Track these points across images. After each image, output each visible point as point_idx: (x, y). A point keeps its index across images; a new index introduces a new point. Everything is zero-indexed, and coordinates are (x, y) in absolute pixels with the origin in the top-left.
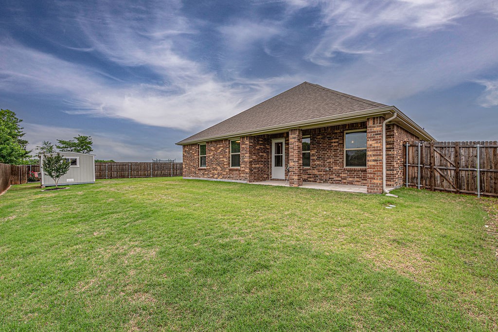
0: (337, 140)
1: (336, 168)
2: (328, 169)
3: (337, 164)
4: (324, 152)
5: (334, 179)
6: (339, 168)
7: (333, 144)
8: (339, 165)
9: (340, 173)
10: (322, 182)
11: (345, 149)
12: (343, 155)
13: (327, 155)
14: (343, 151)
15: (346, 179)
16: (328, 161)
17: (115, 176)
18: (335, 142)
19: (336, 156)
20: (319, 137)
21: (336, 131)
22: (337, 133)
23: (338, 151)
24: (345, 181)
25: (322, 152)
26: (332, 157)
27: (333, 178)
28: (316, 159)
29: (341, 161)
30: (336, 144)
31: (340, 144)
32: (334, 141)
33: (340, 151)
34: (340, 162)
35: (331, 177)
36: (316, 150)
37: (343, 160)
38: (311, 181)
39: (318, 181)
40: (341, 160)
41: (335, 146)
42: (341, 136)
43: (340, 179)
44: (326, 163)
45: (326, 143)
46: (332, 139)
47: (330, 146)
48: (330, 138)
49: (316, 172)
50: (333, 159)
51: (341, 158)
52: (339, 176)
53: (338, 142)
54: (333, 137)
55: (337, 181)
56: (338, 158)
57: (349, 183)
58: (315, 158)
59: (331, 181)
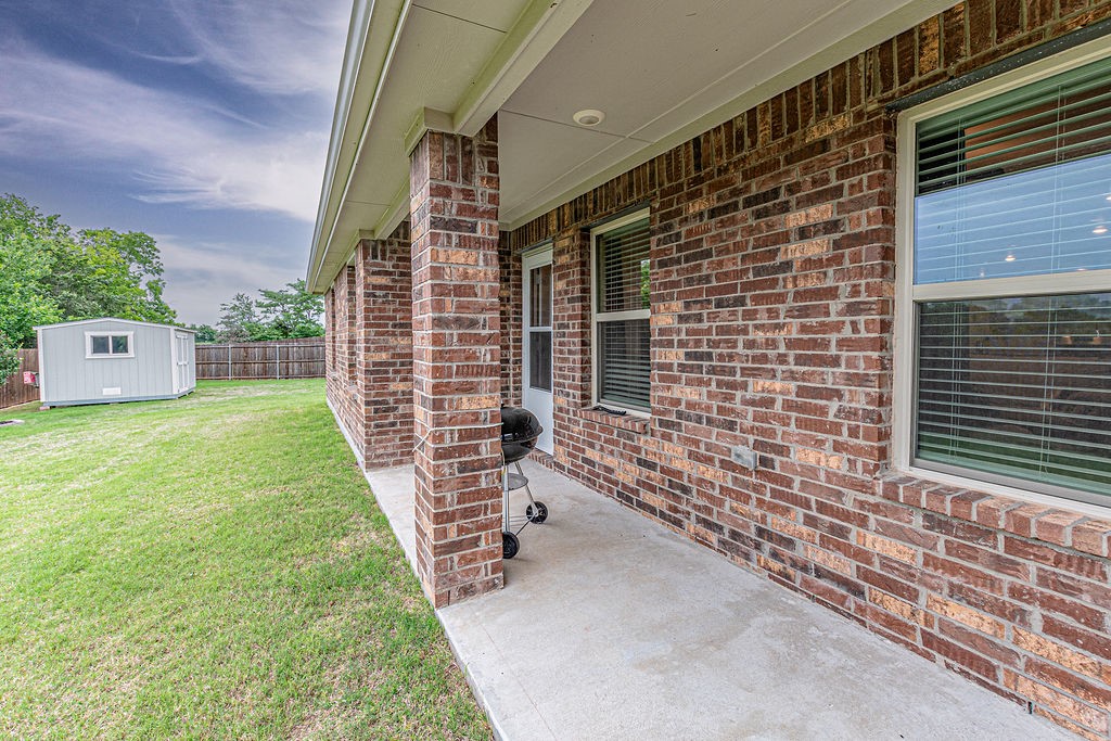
0: (822, 212)
1: (811, 457)
2: (747, 455)
3: (820, 426)
4: (725, 317)
5: (799, 553)
6: (837, 463)
7: (795, 251)
8: (844, 437)
9: (846, 516)
10: (714, 538)
11: (908, 292)
12: (883, 345)
13: (751, 344)
14: (886, 306)
15: (913, 596)
16: (757, 387)
17: (296, 371)
18: (804, 233)
19: (811, 352)
20: (696, 207)
21: (815, 134)
22: (824, 144)
23: (835, 306)
24: (895, 606)
25: (713, 320)
26: (782, 359)
27: (789, 543)
28: (683, 368)
29: (861, 404)
30: (817, 247)
31: (857, 239)
32: (796, 219)
33: (852, 309)
34: (851, 414)
35: (775, 522)
36: (677, 306)
37: (882, 401)
38: (653, 510)
39: (691, 525)
40: (859, 399)
41: (808, 263)
42: (860, 167)
43: (848, 569)
44: (738, 406)
45: (738, 247)
46: (785, 208)
47: (770, 272)
48: (768, 204)
49: (674, 454)
50: (792, 376)
51: (862, 380)
52: (835, 538)
53: (832, 226)
54: (791, 189)
55: (819, 573)
56: (830, 377)
57: (946, 649)
58: (675, 356)
59: (775, 555)
